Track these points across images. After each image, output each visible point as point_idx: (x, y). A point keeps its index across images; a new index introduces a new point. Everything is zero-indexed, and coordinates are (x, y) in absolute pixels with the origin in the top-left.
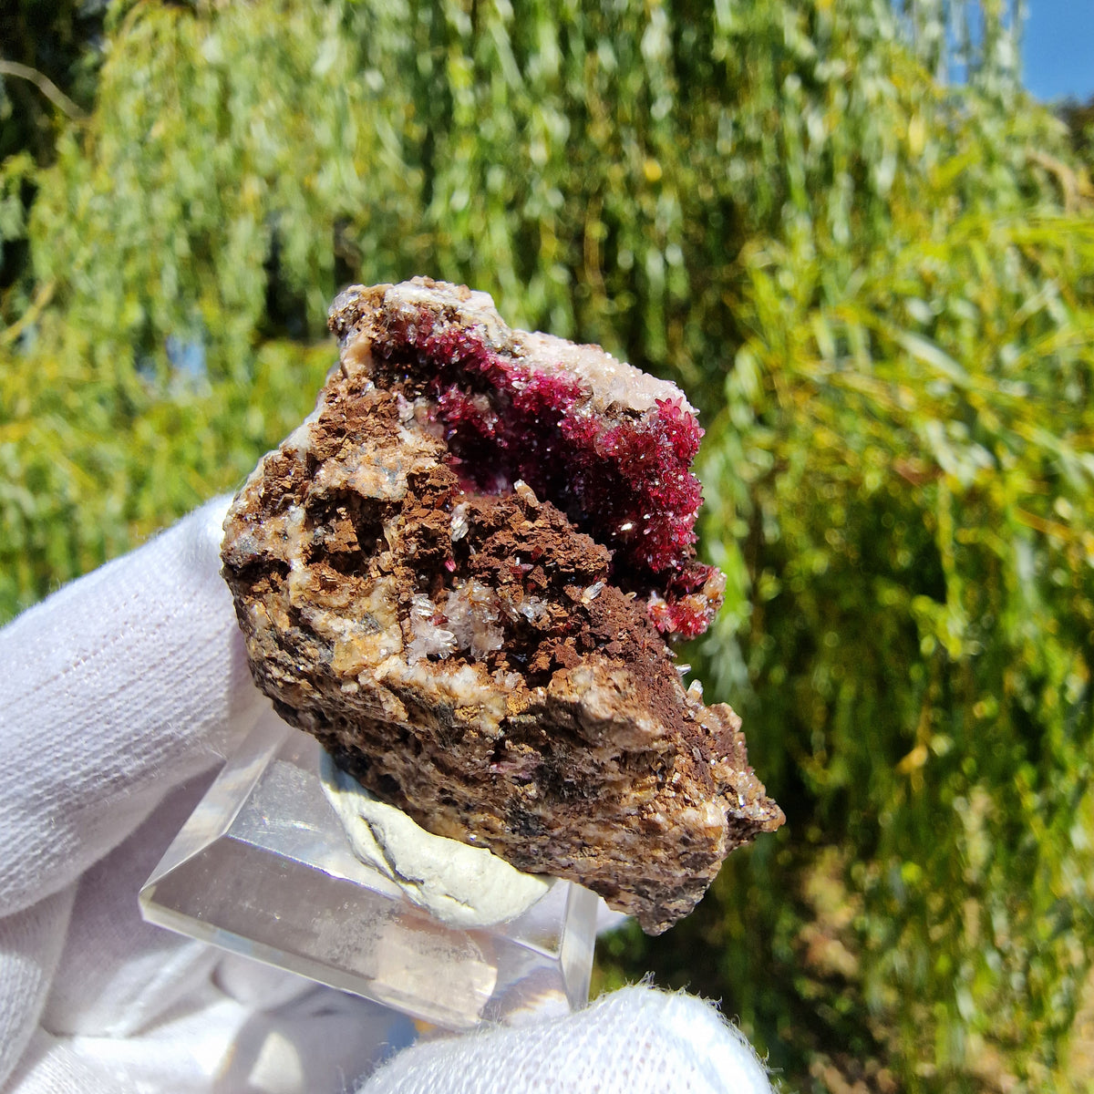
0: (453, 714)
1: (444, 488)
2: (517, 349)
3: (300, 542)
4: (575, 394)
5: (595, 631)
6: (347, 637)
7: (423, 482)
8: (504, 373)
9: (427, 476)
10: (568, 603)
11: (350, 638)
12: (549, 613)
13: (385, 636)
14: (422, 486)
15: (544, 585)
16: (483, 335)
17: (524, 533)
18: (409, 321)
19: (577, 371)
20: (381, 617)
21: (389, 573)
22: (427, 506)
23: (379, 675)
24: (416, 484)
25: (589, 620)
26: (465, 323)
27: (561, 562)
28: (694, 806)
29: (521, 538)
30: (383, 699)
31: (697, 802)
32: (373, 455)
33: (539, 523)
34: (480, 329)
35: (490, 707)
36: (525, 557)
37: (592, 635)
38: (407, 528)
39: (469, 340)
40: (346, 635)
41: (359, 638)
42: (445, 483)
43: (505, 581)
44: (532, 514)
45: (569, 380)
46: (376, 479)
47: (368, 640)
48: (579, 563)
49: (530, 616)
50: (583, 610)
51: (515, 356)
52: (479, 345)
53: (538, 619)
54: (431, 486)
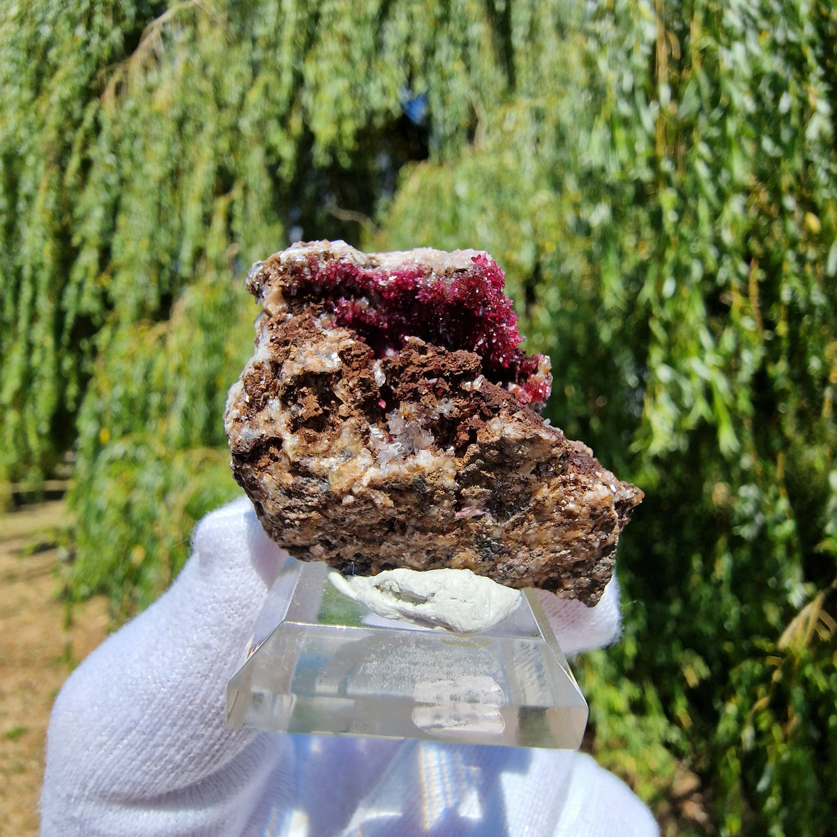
0: (425, 482)
1: (363, 354)
2: (374, 262)
3: (283, 421)
4: (420, 274)
5: (489, 404)
6: (335, 468)
7: (349, 355)
8: (371, 279)
9: (350, 350)
10: (465, 394)
11: (338, 467)
12: (456, 406)
13: (359, 458)
14: (350, 357)
15: (447, 388)
16: (352, 259)
17: (424, 362)
18: (303, 266)
19: (416, 261)
20: (352, 448)
21: (348, 417)
22: (357, 369)
23: (365, 483)
24: (346, 357)
25: (483, 398)
26: (338, 257)
27: (454, 369)
28: (589, 489)
29: (424, 365)
30: (373, 497)
31: (590, 486)
32: (312, 349)
33: (430, 354)
34: (348, 256)
35: (445, 468)
36: (429, 375)
37: (488, 407)
38: (351, 384)
39: (344, 265)
40: (334, 467)
41: (343, 466)
42: (363, 350)
43: (424, 393)
44: (423, 351)
45: (414, 268)
46: (321, 362)
47: (350, 464)
48: (464, 366)
49: (446, 411)
50: (477, 394)
51: (374, 267)
52: (351, 266)
53: (451, 412)
54: (356, 356)
